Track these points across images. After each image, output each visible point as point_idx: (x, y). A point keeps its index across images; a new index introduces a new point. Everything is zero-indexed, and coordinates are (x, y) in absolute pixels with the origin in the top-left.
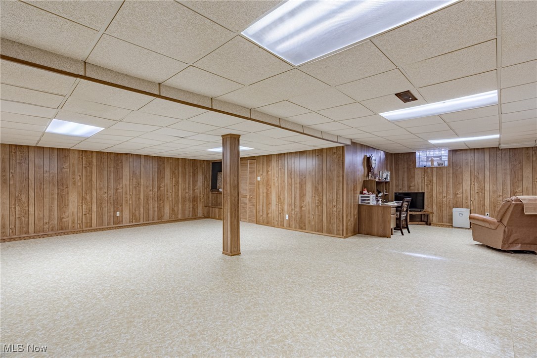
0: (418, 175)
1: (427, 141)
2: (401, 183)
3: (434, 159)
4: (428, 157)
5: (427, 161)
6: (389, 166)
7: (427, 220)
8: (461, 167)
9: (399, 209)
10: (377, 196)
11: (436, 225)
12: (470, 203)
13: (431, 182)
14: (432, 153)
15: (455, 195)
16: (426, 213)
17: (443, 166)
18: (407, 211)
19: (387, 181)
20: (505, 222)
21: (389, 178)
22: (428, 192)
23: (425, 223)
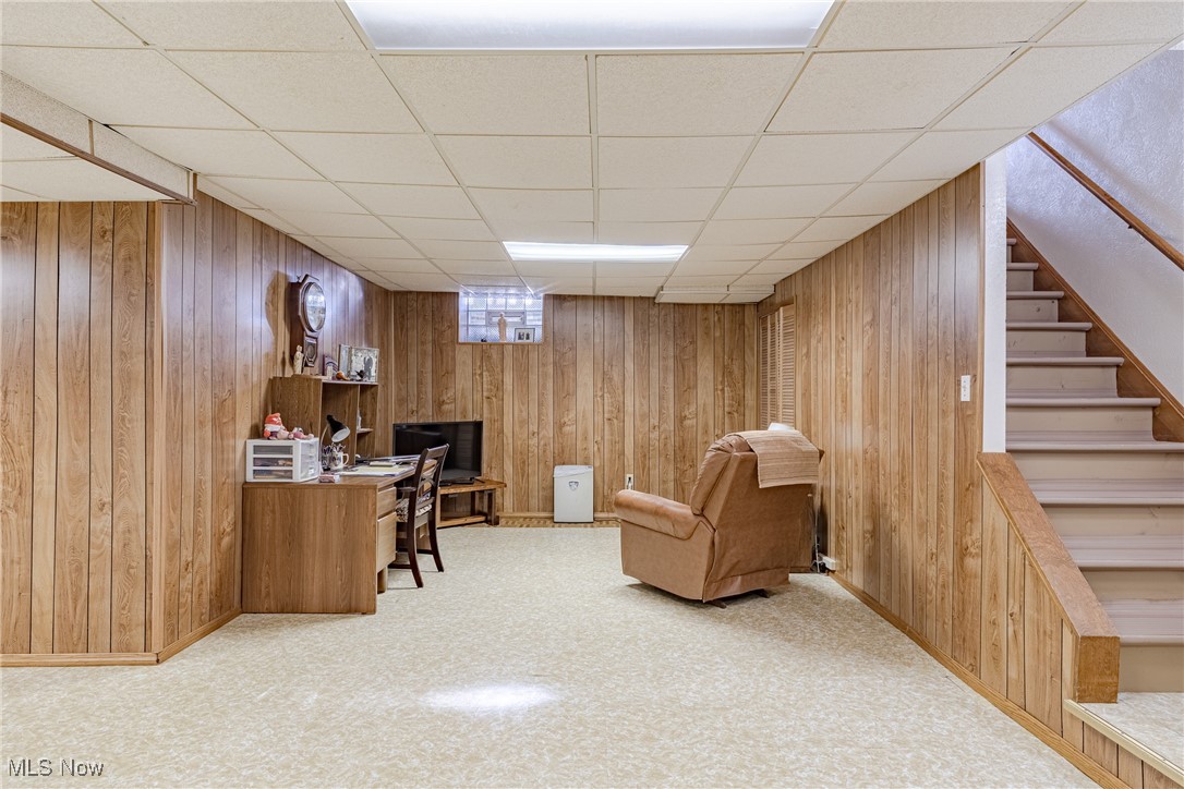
0: (464, 363)
1: (500, 242)
2: (414, 390)
3: (509, 320)
4: (490, 314)
5: (489, 324)
6: (376, 333)
7: (490, 507)
8: (574, 348)
9: (406, 487)
10: (326, 444)
11: (513, 522)
12: (592, 448)
13: (499, 387)
14: (501, 301)
15: (560, 426)
16: (488, 487)
17: (531, 340)
18: (433, 491)
19: (367, 381)
20: (714, 515)
21: (373, 374)
22: (492, 421)
23: (482, 518)
